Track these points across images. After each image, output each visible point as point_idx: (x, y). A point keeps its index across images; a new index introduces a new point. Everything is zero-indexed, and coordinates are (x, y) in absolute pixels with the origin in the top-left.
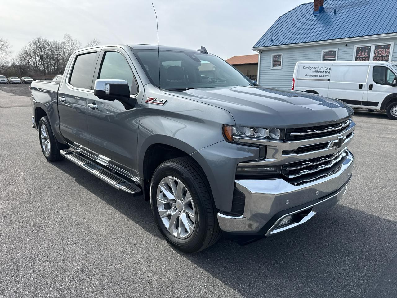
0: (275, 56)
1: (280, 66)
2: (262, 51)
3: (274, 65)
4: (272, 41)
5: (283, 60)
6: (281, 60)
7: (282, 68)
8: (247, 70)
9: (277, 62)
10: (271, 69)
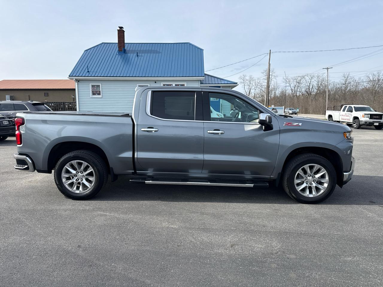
0: (93, 86)
1: (100, 95)
2: (79, 80)
3: (94, 94)
4: (88, 72)
5: (102, 90)
6: (100, 90)
7: (102, 97)
8: (28, 95)
9: (96, 91)
10: (91, 97)
